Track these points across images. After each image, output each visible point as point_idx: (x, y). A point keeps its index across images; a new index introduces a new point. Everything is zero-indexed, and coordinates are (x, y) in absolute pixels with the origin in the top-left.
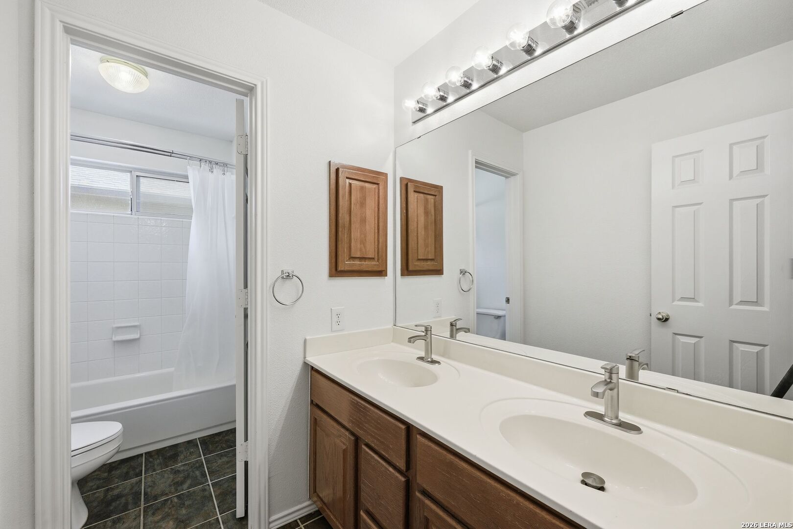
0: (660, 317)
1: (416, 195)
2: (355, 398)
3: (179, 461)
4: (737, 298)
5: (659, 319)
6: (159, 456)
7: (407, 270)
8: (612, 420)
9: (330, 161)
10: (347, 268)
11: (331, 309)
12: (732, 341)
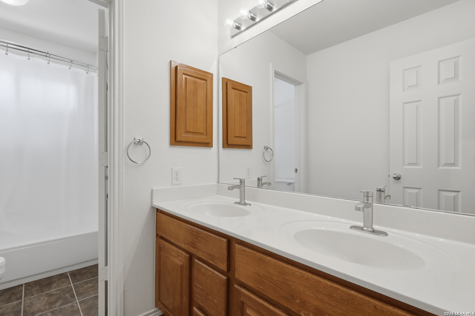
0: (395, 176)
1: (234, 91)
2: (190, 226)
3: (53, 287)
4: (443, 162)
5: (395, 178)
6: (36, 285)
7: (227, 144)
8: (368, 228)
9: (171, 61)
10: (183, 140)
11: (172, 169)
12: (439, 190)
